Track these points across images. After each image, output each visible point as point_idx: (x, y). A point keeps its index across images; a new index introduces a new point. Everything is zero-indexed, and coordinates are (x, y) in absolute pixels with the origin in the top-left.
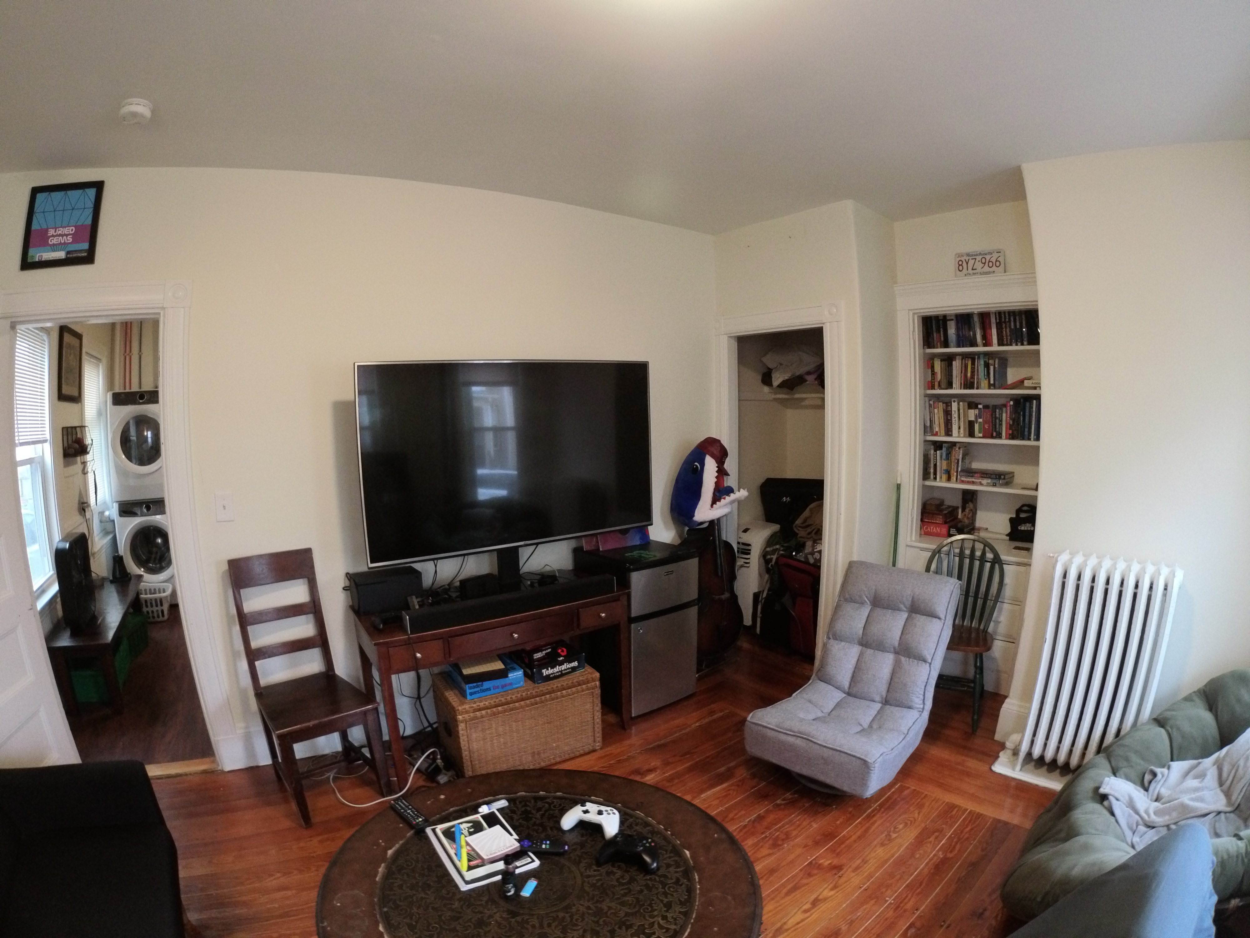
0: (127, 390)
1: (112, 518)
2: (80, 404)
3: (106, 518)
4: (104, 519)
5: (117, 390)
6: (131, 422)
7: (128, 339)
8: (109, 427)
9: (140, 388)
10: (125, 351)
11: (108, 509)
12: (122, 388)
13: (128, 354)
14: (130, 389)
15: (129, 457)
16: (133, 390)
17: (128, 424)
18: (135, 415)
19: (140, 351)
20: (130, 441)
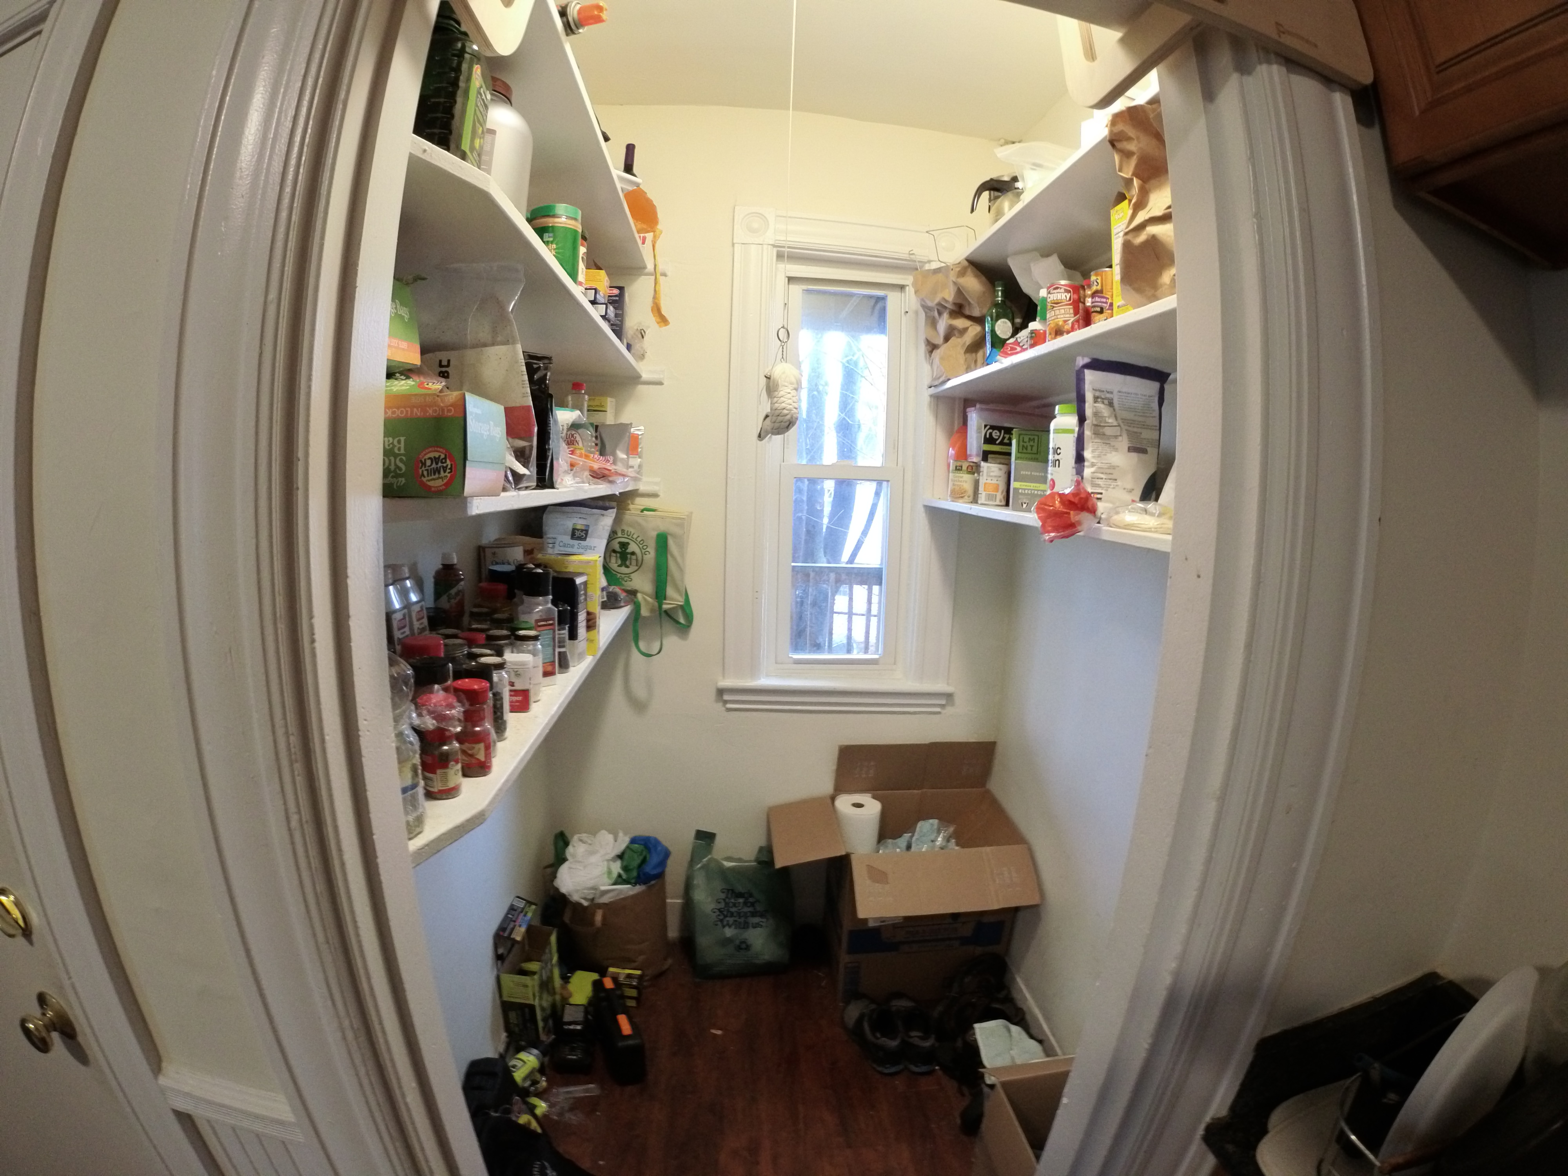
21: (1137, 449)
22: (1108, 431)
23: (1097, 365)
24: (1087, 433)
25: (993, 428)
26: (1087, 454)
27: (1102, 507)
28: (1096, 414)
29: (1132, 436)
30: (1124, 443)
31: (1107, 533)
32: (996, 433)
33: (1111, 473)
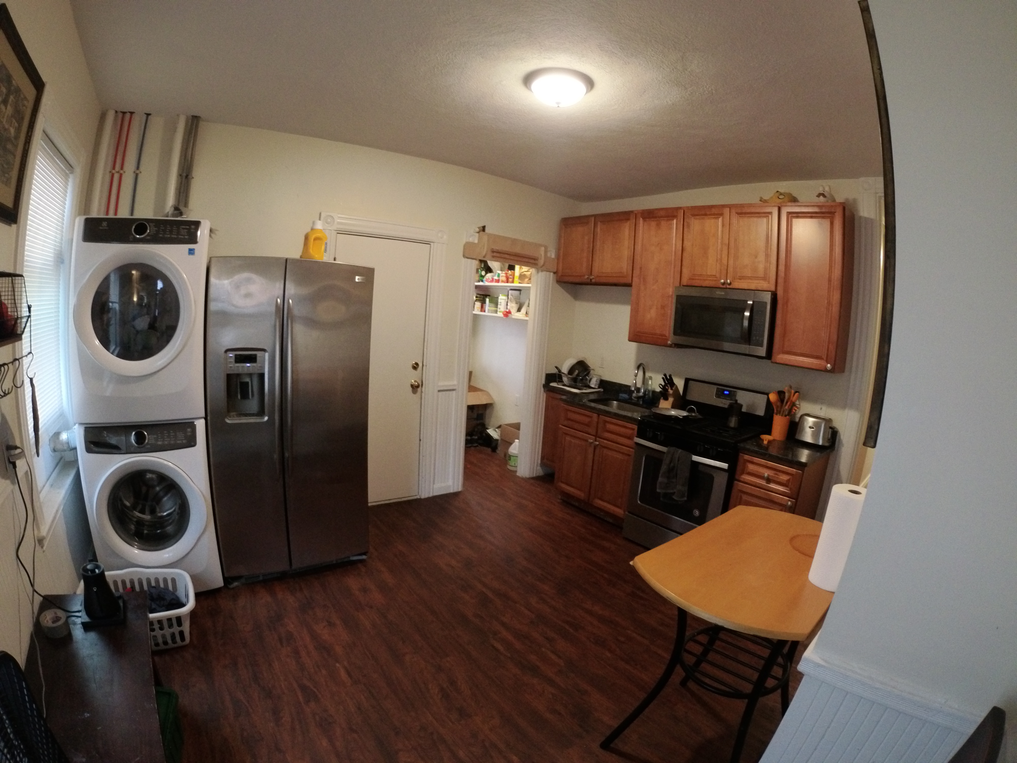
0: (111, 215)
1: (72, 445)
2: (14, 226)
3: (62, 444)
4: (59, 447)
5: (95, 214)
6: (113, 278)
7: (121, 148)
8: (72, 281)
9: (132, 214)
10: (114, 168)
11: (67, 428)
12: (103, 209)
13: (118, 172)
14: (116, 214)
15: (105, 343)
16: (119, 216)
17: (107, 279)
18: (121, 263)
19: (138, 168)
20: (109, 310)
21: (517, 303)
22: (512, 300)
23: (511, 290)
24: (509, 301)
25: (478, 294)
26: (508, 304)
27: (512, 313)
28: (511, 298)
29: (516, 301)
30: (514, 302)
31: (513, 317)
32: (478, 296)
33: (512, 307)
